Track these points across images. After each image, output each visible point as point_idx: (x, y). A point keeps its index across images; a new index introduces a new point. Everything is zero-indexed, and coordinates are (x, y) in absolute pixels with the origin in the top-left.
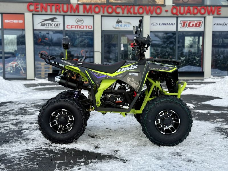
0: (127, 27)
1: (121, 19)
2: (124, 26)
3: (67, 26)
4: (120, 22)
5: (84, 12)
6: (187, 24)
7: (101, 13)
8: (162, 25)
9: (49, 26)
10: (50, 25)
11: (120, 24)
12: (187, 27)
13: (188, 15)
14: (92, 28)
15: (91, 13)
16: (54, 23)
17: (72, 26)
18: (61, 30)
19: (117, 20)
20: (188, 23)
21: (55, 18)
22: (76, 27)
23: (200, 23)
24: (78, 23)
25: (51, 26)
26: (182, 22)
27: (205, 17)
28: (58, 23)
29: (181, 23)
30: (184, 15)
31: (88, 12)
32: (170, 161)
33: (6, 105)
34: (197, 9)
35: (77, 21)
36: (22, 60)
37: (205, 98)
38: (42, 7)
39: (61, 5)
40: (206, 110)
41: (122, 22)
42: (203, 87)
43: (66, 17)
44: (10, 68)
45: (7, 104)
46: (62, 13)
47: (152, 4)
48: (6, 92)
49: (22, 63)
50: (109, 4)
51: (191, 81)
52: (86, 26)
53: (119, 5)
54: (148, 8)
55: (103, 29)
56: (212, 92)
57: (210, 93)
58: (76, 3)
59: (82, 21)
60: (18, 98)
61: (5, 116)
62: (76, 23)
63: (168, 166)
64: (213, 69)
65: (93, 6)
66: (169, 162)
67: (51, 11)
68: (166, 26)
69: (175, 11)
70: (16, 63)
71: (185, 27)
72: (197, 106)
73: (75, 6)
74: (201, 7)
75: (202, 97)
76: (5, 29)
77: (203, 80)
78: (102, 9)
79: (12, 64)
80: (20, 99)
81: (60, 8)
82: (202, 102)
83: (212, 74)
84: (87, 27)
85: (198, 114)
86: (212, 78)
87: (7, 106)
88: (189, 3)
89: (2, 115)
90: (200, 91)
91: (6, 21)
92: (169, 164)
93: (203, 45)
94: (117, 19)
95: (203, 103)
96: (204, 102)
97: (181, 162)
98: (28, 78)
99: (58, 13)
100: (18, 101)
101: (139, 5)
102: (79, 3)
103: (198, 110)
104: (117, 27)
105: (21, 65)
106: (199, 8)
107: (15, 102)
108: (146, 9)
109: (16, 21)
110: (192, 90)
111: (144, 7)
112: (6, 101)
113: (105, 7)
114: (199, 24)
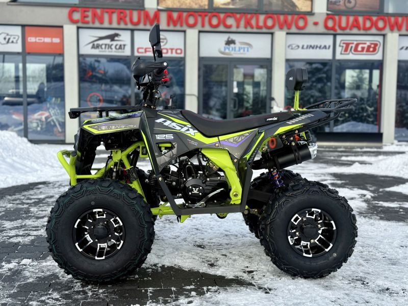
0: (244, 51)
1: (233, 37)
2: (239, 50)
3: (138, 49)
4: (233, 42)
5: (168, 25)
6: (352, 47)
7: (199, 27)
8: (307, 48)
9: (105, 48)
10: (107, 47)
11: (232, 45)
12: (353, 53)
13: (355, 31)
14: (181, 53)
15: (181, 26)
16: (114, 43)
17: (147, 50)
18: (128, 56)
19: (226, 40)
20: (354, 46)
21: (117, 35)
23: (376, 45)
25: (110, 50)
26: (344, 43)
27: (384, 36)
28: (122, 43)
29: (342, 45)
30: (348, 31)
31: (175, 25)
32: (347, 292)
33: (39, 188)
34: (371, 20)
36: (57, 108)
37: (389, 181)
38: (95, 15)
39: (128, 12)
40: (396, 202)
41: (237, 42)
42: (384, 161)
43: (136, 33)
44: (37, 123)
45: (40, 186)
46: (130, 26)
47: (290, 10)
48: (35, 165)
49: (58, 113)
50: (213, 11)
51: (359, 150)
52: (172, 49)
53: (229, 13)
54: (282, 17)
55: (202, 55)
56: (400, 170)
57: (397, 172)
58: (153, 9)
59: (165, 41)
60: (57, 176)
61: (40, 207)
63: (345, 301)
64: (397, 129)
65: (185, 14)
66: (346, 294)
67: (110, 22)
68: (314, 50)
69: (330, 24)
70: (47, 114)
71: (348, 52)
72: (378, 196)
73: (152, 15)
74: (378, 16)
75: (383, 178)
76: (29, 54)
77: (380, 148)
78: (200, 19)
79: (39, 115)
80: (60, 177)
81: (125, 17)
82: (385, 187)
83: (396, 138)
84: (174, 51)
85: (382, 209)
86: (397, 145)
87: (41, 190)
88: (356, 9)
89: (35, 206)
90: (379, 168)
91: (31, 39)
92: (346, 297)
93: (380, 86)
94: (227, 37)
95: (388, 189)
96: (389, 187)
97: (368, 295)
98: (67, 141)
99: (122, 26)
100: (58, 182)
101: (266, 13)
102: (160, 8)
103: (381, 203)
104: (227, 51)
105: (56, 117)
106: (374, 18)
107: (52, 183)
108: (279, 19)
109: (47, 40)
110: (364, 165)
111: (275, 16)
112: (37, 181)
113: (206, 16)
114: (373, 48)
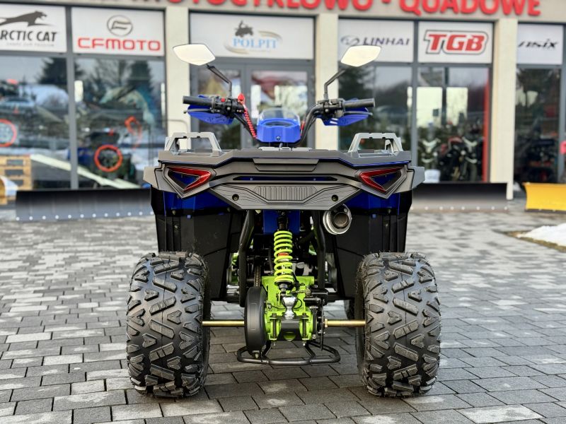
1: (248, 22)
2: (260, 46)
4: (248, 31)
6: (443, 42)
7: (189, 3)
8: (372, 43)
9: (18, 38)
10: (22, 35)
11: (247, 37)
12: (445, 52)
13: (449, 14)
17: (97, 42)
18: (61, 54)
19: (237, 27)
20: (446, 40)
22: (110, 43)
23: (481, 39)
24: (115, 31)
25: (27, 41)
26: (430, 35)
27: (494, 23)
28: (50, 30)
30: (437, 15)
35: (110, 26)
41: (254, 30)
43: (75, 12)
52: (142, 42)
59: (129, 27)
62: (110, 30)
68: (384, 46)
69: (409, 1)
84: (145, 45)
94: (239, 22)
